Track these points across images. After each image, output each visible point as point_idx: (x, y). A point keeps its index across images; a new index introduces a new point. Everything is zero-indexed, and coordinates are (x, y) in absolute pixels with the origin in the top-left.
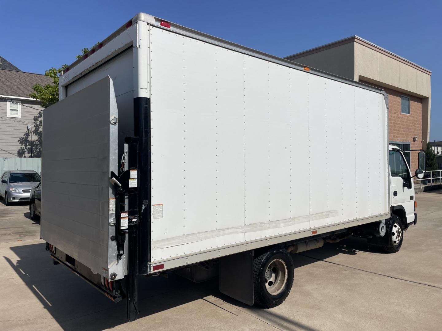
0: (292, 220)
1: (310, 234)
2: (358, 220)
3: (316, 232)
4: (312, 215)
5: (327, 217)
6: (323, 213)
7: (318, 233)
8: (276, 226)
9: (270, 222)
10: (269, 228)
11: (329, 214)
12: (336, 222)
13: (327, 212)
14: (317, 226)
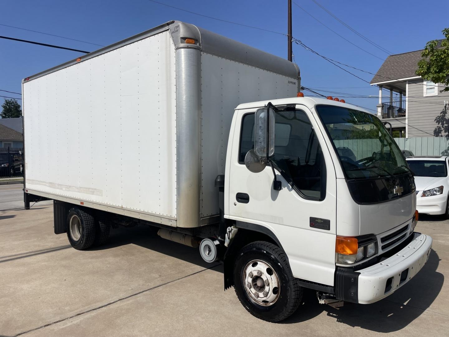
0: (69, 187)
1: (79, 204)
2: (123, 208)
3: (82, 203)
4: (81, 188)
5: (93, 194)
6: (89, 188)
7: (85, 205)
8: (61, 189)
9: (59, 185)
10: (58, 188)
11: (93, 191)
12: (101, 202)
13: (92, 189)
14: (84, 199)
